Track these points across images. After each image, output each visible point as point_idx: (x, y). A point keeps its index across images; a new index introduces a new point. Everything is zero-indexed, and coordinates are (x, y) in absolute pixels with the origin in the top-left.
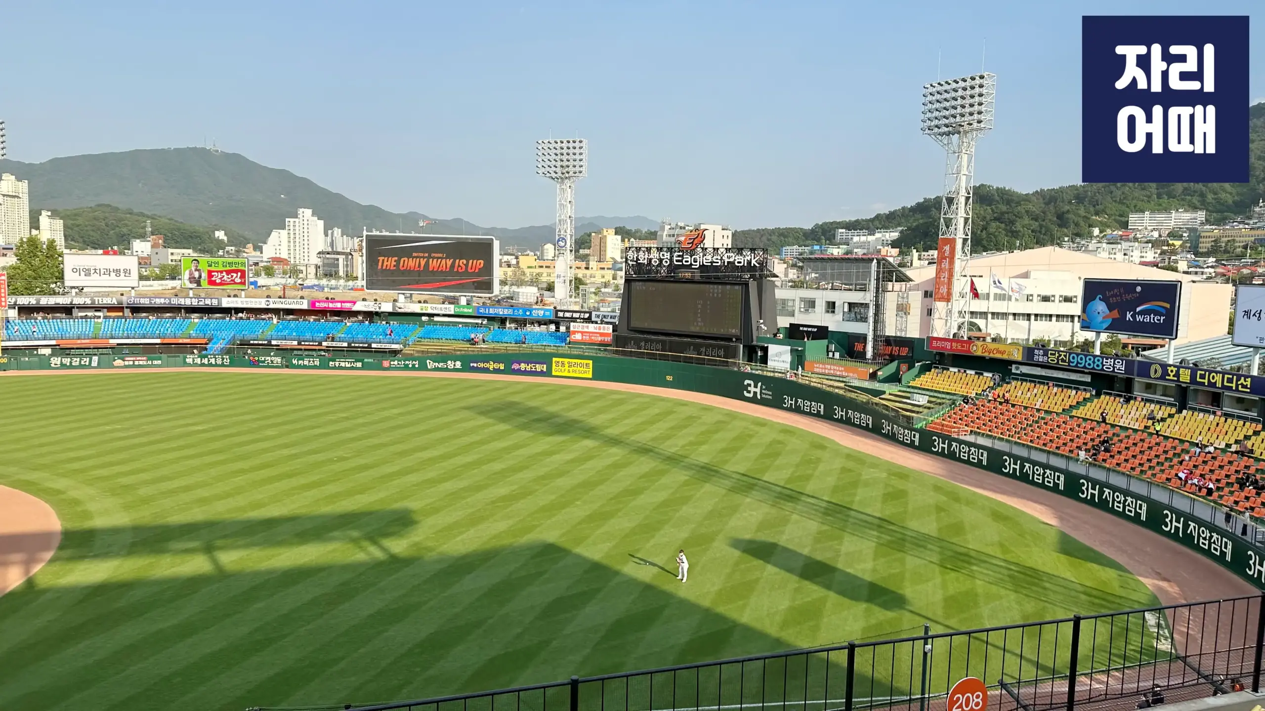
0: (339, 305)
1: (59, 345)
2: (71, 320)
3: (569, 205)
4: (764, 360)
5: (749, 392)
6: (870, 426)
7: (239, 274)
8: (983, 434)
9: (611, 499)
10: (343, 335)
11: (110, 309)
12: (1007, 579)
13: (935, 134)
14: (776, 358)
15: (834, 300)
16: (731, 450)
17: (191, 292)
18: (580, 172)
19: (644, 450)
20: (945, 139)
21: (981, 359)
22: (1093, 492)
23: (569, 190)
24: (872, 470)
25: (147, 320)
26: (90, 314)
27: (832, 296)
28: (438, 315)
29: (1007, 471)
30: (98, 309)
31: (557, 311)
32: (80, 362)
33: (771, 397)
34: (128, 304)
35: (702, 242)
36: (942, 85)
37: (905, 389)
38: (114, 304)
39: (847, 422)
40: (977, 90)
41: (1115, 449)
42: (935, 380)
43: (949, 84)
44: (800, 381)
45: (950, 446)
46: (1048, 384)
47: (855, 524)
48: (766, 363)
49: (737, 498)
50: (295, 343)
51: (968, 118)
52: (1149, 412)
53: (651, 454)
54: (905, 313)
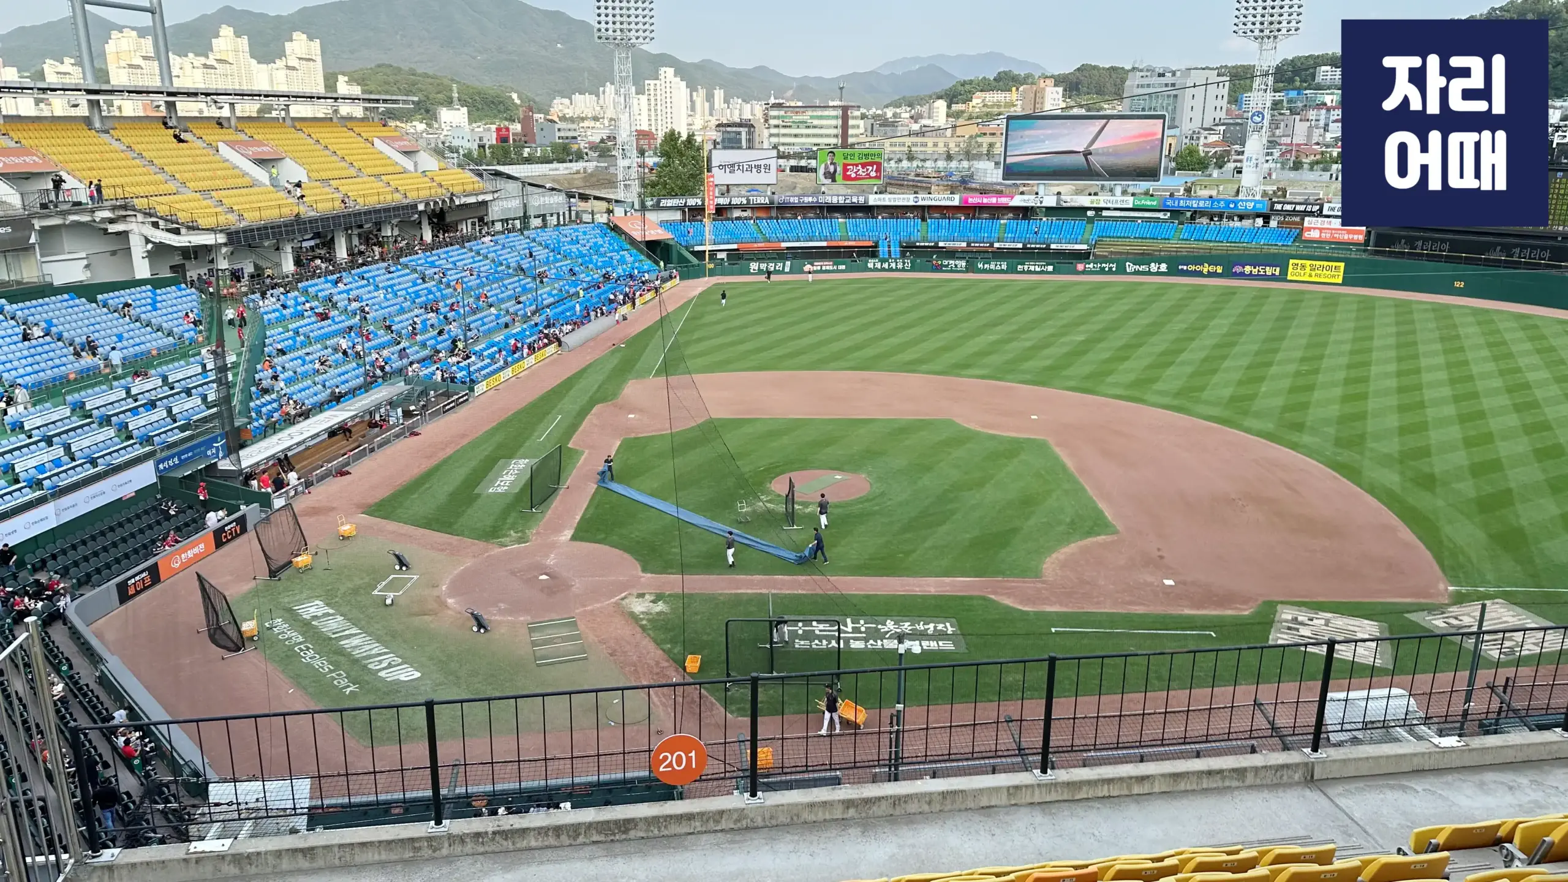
0: (994, 200)
1: (738, 249)
7: (875, 167)
25: (796, 220)
28: (1109, 209)
31: (1272, 203)
34: (779, 203)
38: (767, 204)
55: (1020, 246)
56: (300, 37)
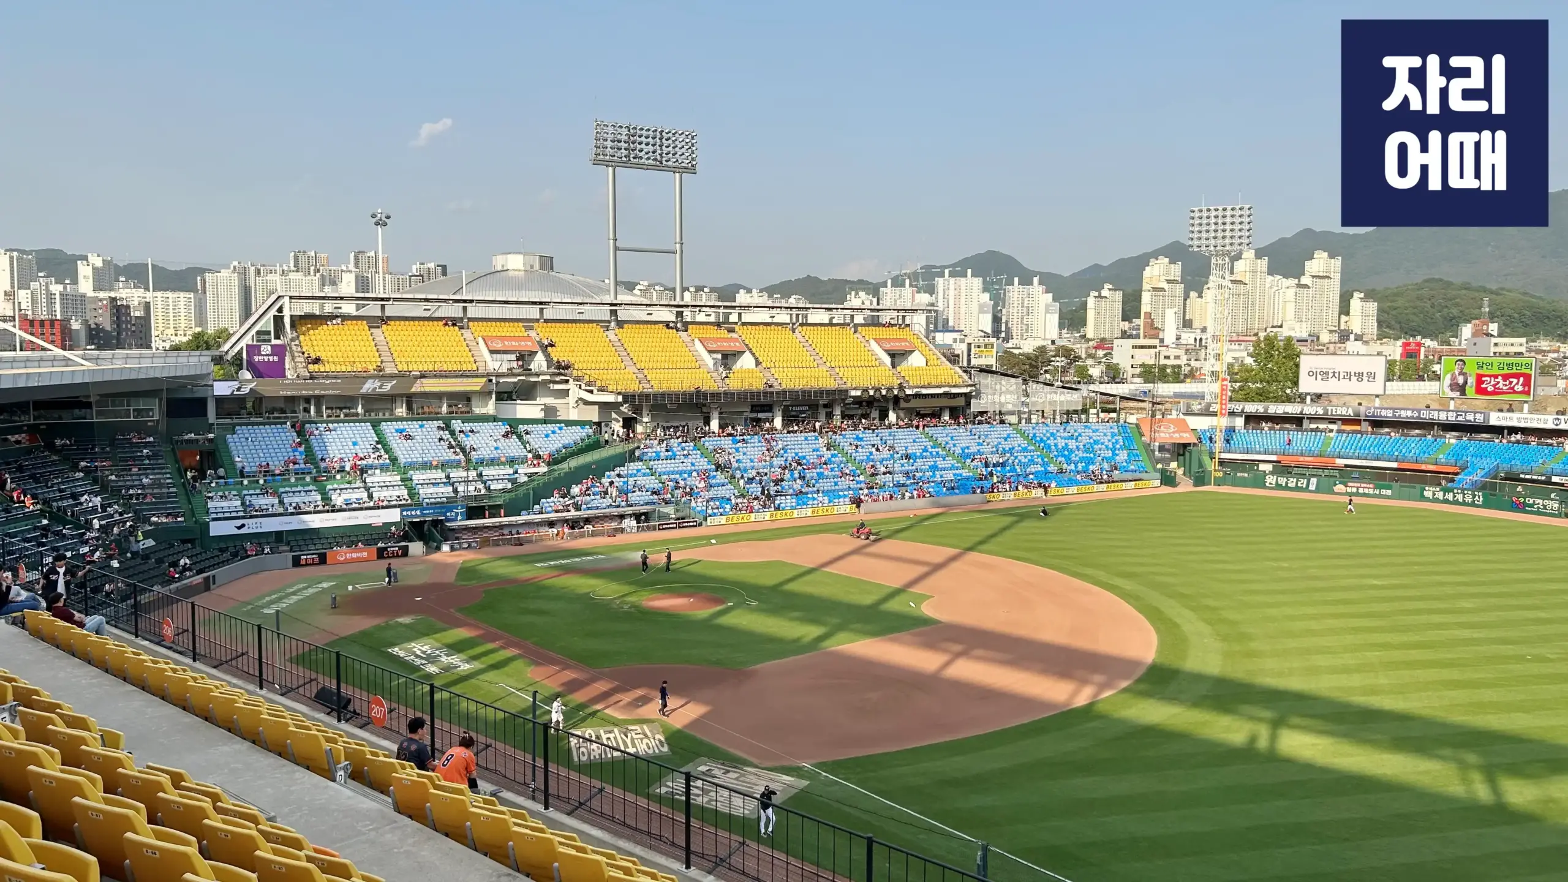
1: (1279, 462)
7: (1521, 380)
11: (1346, 421)
17: (1452, 402)
25: (1388, 437)
26: (1321, 427)
30: (1331, 421)
32: (1297, 483)
34: (1367, 416)
38: (1350, 416)
56: (1321, 256)
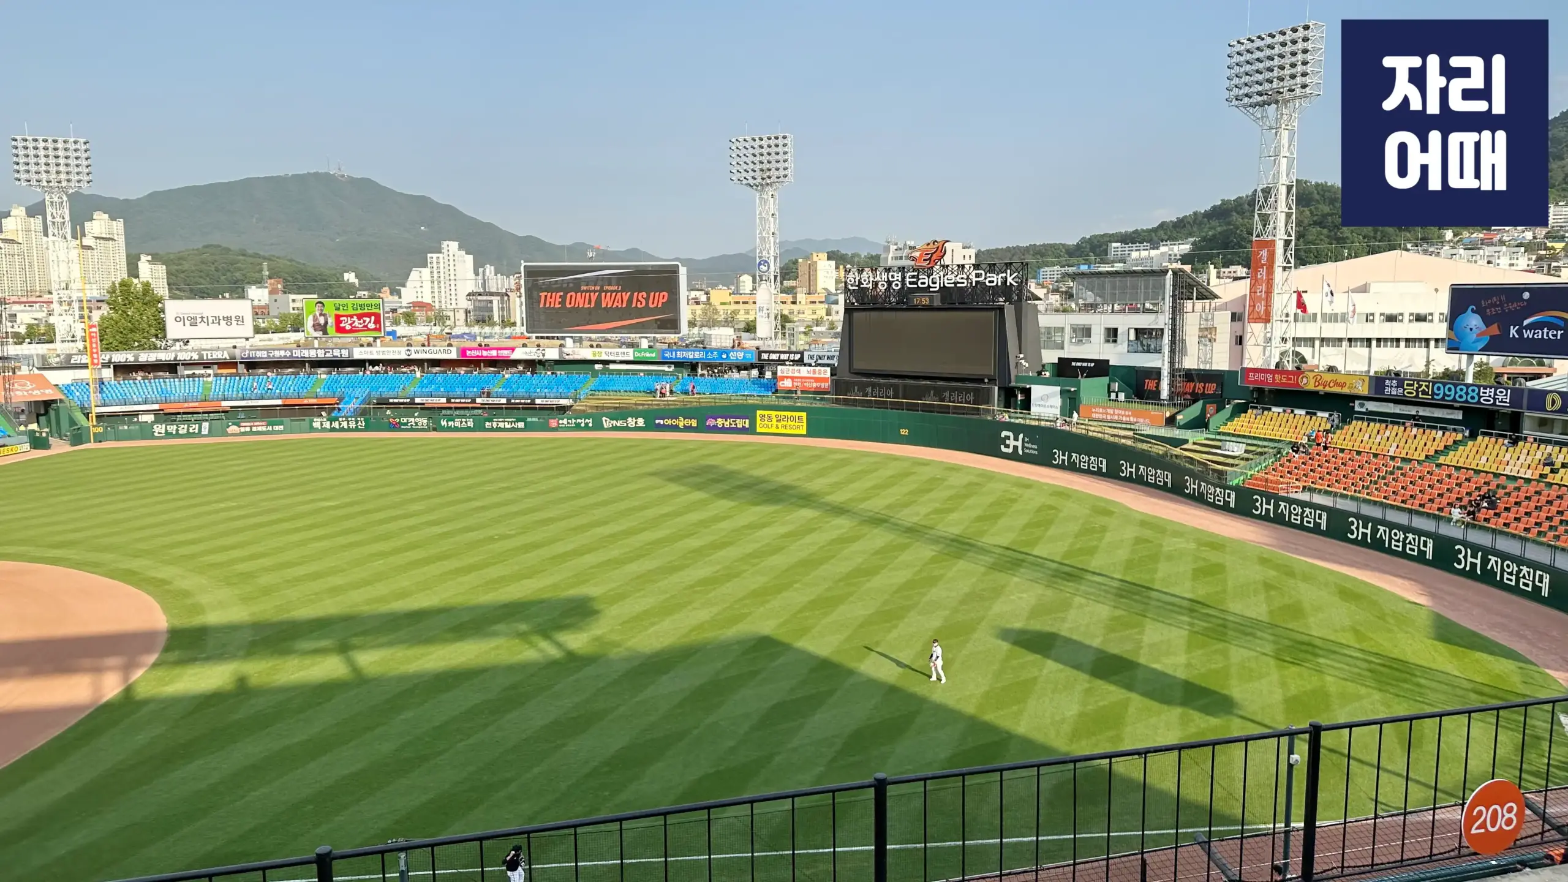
0: (494, 353)
1: (162, 410)
2: (176, 380)
3: (772, 220)
4: (1026, 405)
5: (1008, 446)
6: (1170, 485)
7: (373, 318)
8: (1320, 491)
9: (840, 580)
10: (500, 390)
11: (223, 365)
12: (1369, 674)
13: (1245, 106)
14: (1042, 403)
15: (1115, 326)
16: (990, 517)
18: (785, 176)
19: (877, 521)
20: (1258, 112)
21: (1315, 394)
22: (1474, 560)
23: (772, 200)
24: (1175, 539)
25: (265, 377)
26: (197, 372)
27: (1113, 321)
28: (614, 362)
29: (1354, 536)
30: (207, 365)
31: (760, 353)
32: (188, 430)
33: (1036, 452)
35: (942, 257)
36: (1253, 41)
37: (1213, 437)
38: (225, 359)
39: (1138, 481)
40: (1300, 45)
41: (1500, 505)
42: (1253, 423)
43: (1263, 39)
44: (1074, 430)
45: (1276, 506)
46: (1404, 424)
47: (1159, 607)
48: (1029, 410)
49: (1001, 577)
50: (444, 400)
51: (1288, 83)
52: (1545, 455)
53: (886, 524)
54: (1210, 340)
55: (504, 401)
56: (102, 217)
